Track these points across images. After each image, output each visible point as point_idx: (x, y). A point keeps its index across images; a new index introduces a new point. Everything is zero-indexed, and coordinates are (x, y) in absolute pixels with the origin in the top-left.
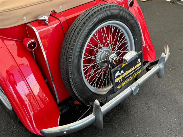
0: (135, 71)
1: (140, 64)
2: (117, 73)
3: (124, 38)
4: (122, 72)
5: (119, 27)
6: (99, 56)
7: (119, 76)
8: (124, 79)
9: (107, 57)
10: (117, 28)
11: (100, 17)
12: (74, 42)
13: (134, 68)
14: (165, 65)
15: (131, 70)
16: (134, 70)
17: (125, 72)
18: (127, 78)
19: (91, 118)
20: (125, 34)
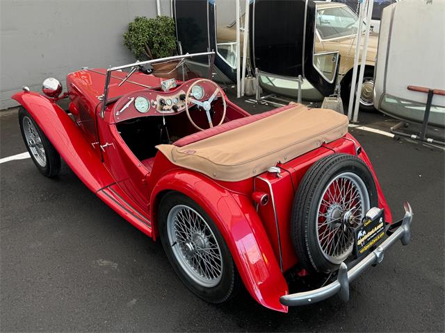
0: (377, 234)
1: (382, 224)
2: (360, 234)
3: (356, 193)
4: (364, 232)
5: (352, 180)
6: (330, 215)
7: (362, 237)
8: (366, 242)
9: (341, 215)
10: (348, 181)
11: (335, 169)
12: (312, 196)
13: (376, 229)
14: (411, 226)
15: (373, 232)
16: (376, 232)
17: (367, 233)
18: (370, 240)
19: (335, 285)
20: (358, 188)
